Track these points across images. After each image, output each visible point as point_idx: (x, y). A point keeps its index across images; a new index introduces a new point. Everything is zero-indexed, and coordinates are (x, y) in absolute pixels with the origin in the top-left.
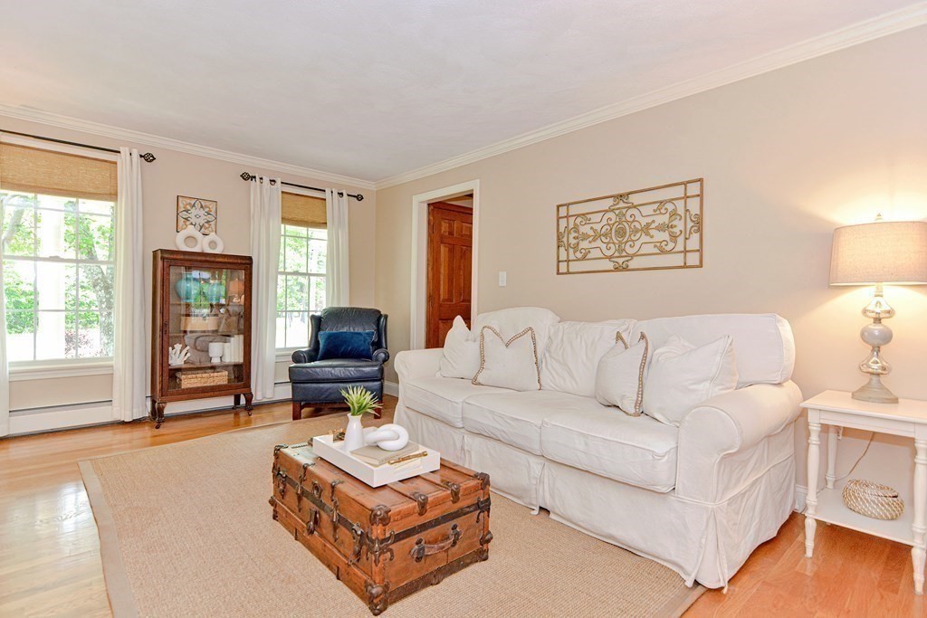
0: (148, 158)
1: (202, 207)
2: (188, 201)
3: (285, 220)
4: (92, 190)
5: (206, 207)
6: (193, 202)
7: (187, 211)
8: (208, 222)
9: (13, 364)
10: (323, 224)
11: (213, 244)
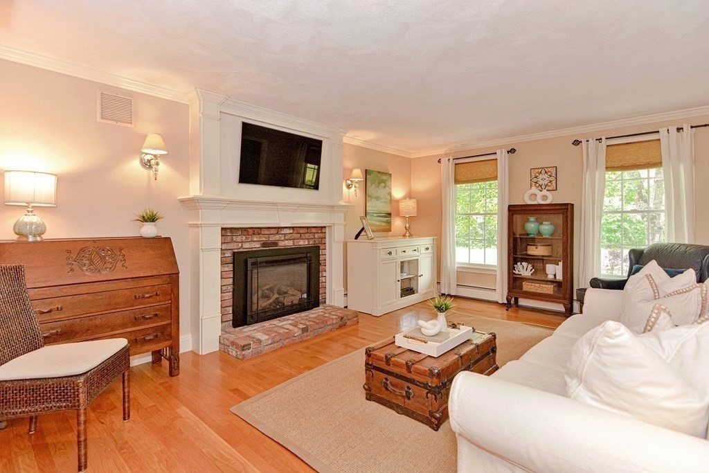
0: (512, 151)
1: (546, 172)
2: (537, 171)
3: (609, 168)
4: (488, 176)
5: (549, 172)
6: (540, 171)
7: (536, 177)
8: (550, 181)
9: (458, 263)
10: (658, 164)
11: (545, 197)
